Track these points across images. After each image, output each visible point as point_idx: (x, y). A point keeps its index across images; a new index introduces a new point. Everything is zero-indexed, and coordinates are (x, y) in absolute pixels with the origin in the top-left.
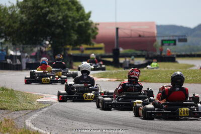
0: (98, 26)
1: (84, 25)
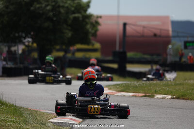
0: (100, 20)
1: (81, 19)
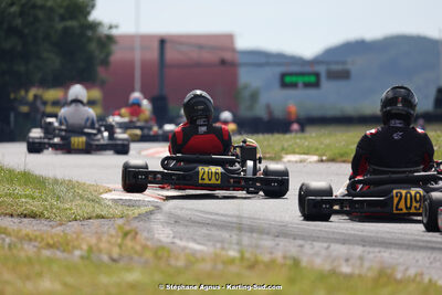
1: (77, 31)
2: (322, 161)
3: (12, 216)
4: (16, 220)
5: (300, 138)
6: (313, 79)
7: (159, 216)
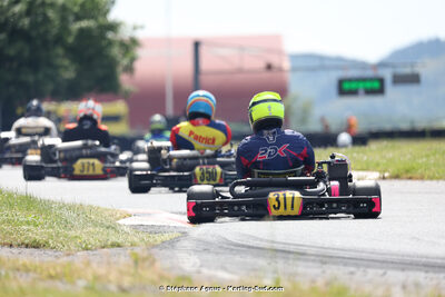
2: (384, 178)
3: (11, 246)
4: (15, 250)
5: (358, 153)
6: (376, 85)
7: (185, 243)
